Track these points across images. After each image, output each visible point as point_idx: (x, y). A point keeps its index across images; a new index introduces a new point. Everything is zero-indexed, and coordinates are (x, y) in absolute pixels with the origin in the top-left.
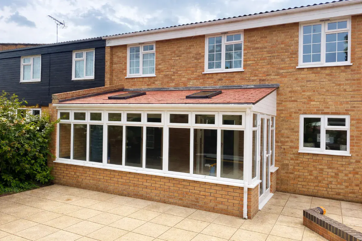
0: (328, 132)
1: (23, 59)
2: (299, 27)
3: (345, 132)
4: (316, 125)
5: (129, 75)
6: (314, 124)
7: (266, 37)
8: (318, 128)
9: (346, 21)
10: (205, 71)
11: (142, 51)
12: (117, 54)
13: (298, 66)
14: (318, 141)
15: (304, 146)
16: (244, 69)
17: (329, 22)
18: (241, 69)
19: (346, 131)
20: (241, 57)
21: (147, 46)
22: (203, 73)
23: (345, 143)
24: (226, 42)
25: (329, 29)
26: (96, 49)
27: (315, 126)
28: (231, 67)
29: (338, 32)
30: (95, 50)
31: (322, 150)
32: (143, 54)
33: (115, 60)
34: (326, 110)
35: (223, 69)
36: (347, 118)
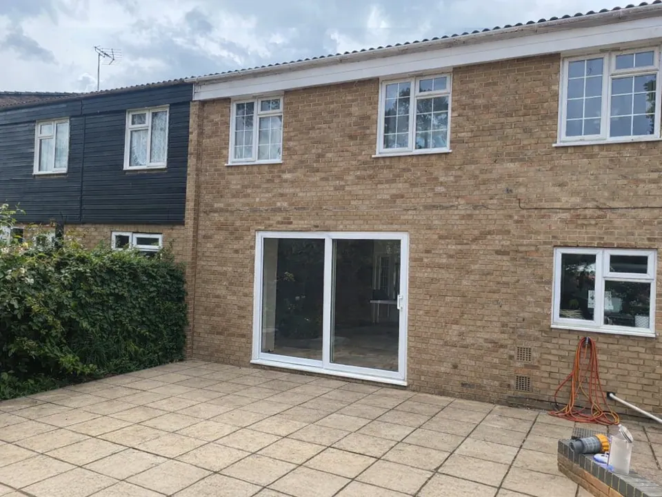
0: (609, 285)
1: (39, 126)
2: (561, 63)
3: (646, 287)
4: (587, 270)
5: (232, 160)
6: (581, 268)
7: (495, 84)
8: (590, 277)
9: (653, 52)
10: (377, 153)
11: (258, 111)
12: (212, 117)
13: (556, 143)
14: (589, 306)
15: (561, 316)
16: (451, 148)
17: (619, 53)
18: (446, 149)
19: (648, 285)
20: (446, 124)
21: (269, 101)
22: (373, 156)
23: (646, 312)
24: (418, 93)
25: (618, 67)
26: (172, 107)
27: (583, 273)
28: (426, 146)
29: (636, 74)
30: (170, 109)
31: (597, 324)
32: (260, 118)
33: (208, 129)
34: (607, 239)
35: (411, 149)
36: (652, 257)
